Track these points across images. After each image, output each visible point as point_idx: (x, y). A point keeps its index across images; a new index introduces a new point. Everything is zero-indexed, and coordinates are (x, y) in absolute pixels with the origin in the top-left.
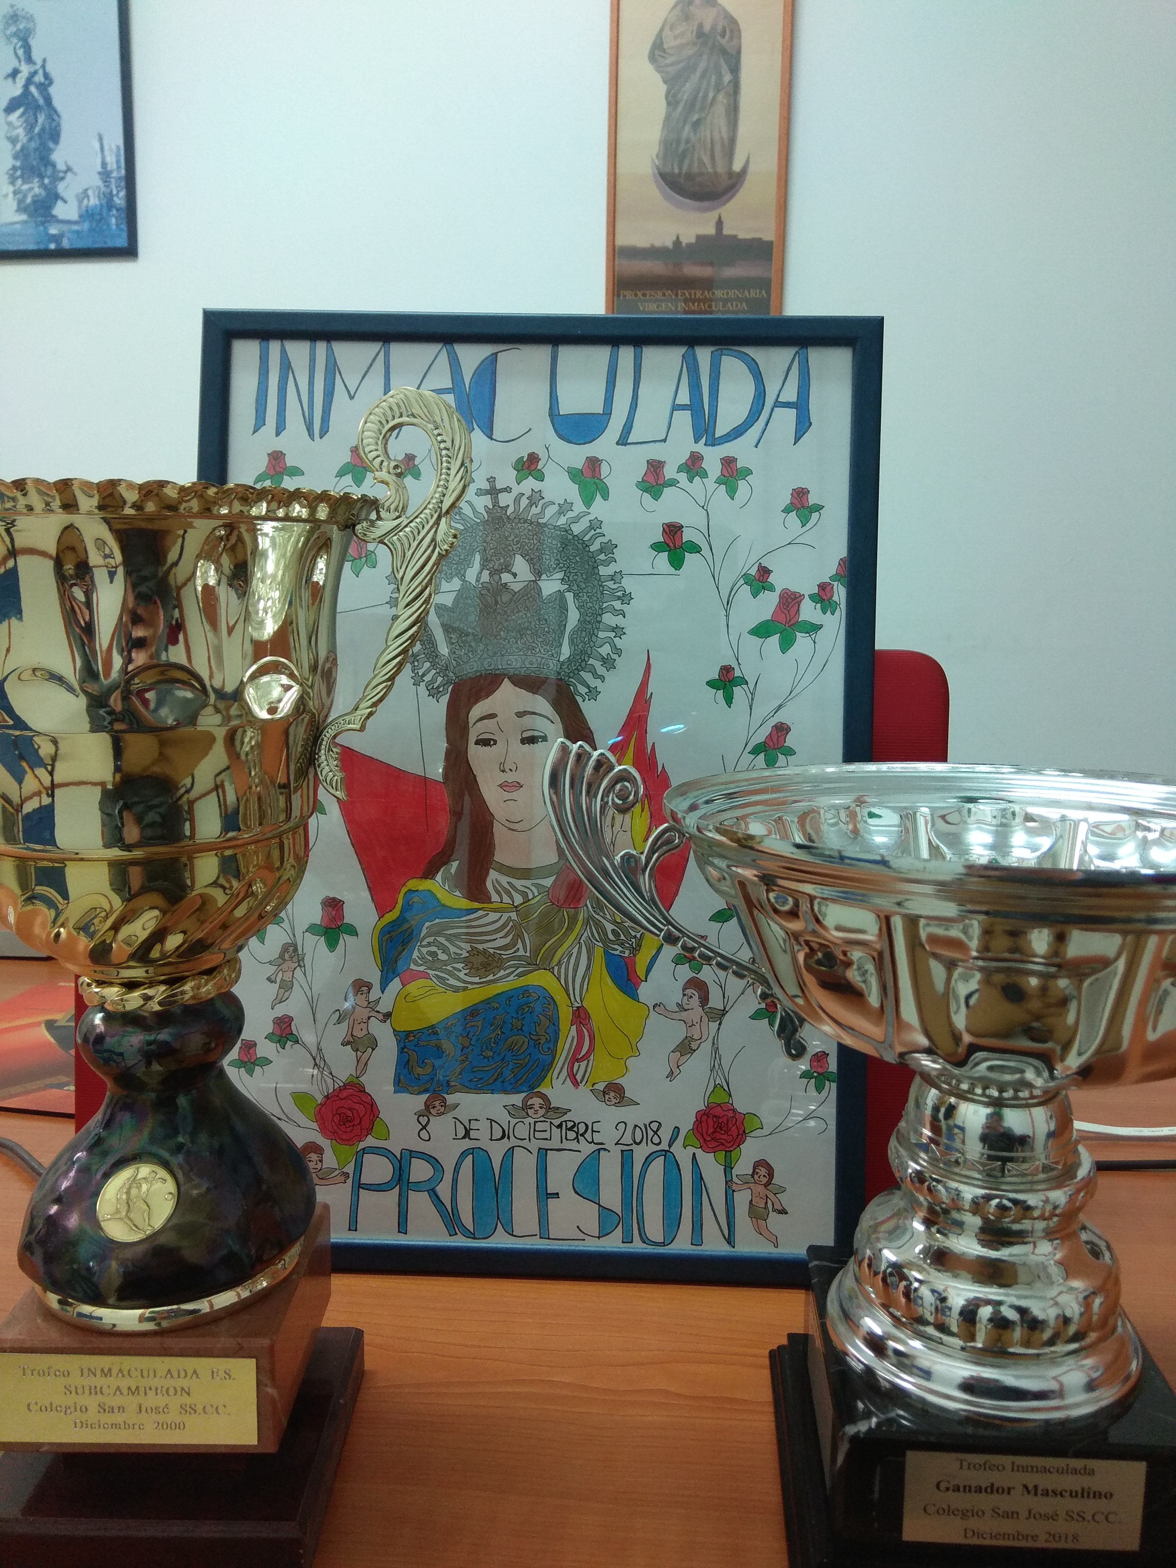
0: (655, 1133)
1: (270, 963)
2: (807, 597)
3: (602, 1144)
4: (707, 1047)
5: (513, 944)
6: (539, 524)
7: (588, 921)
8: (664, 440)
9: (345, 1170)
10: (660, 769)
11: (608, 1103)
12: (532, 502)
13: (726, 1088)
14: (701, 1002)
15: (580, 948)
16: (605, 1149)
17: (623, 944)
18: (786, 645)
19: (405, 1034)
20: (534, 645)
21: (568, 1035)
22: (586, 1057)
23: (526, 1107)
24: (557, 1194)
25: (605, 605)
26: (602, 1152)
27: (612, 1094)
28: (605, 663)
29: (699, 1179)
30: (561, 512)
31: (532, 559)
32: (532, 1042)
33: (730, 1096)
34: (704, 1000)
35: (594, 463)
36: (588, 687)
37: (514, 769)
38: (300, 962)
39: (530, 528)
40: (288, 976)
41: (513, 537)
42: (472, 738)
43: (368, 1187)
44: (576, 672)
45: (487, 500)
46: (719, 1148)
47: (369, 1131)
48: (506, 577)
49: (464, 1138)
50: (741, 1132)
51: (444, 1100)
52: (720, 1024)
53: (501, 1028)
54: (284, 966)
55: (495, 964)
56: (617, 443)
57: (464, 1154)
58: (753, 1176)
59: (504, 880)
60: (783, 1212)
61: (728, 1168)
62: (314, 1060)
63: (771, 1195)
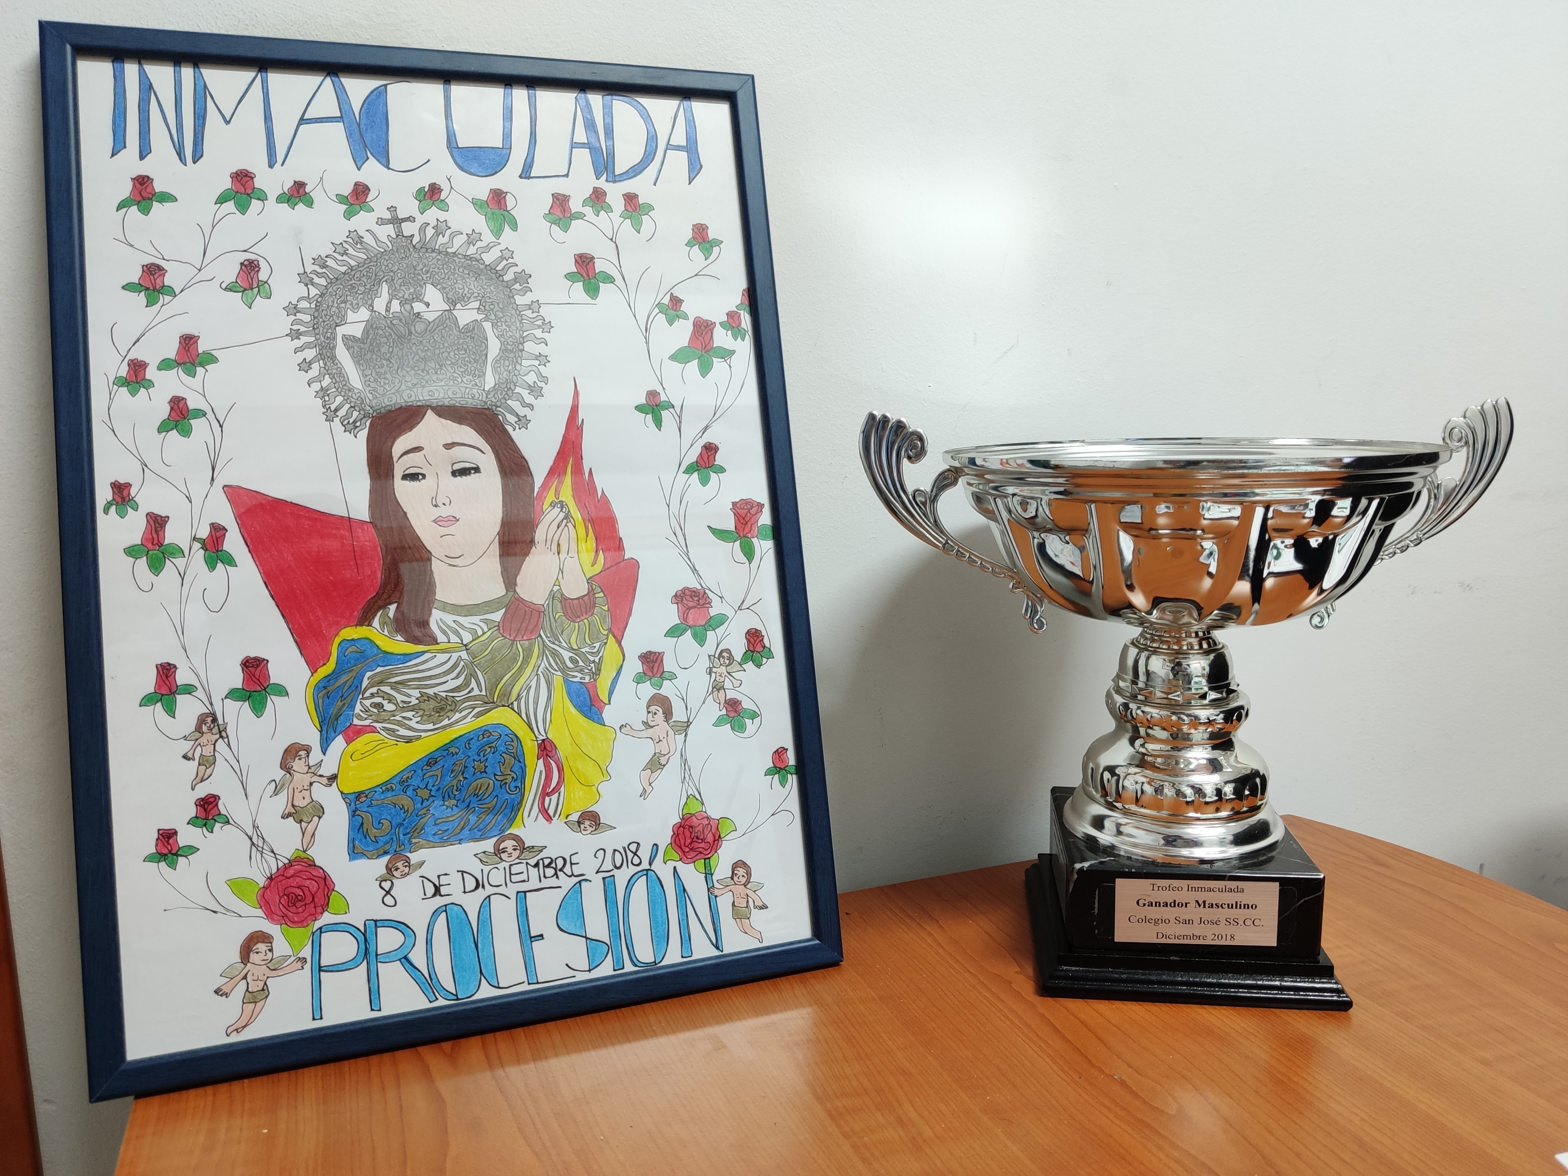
0: (635, 854)
1: (185, 738)
2: (718, 324)
3: (583, 875)
4: (675, 760)
5: (466, 684)
6: (447, 253)
7: (544, 652)
8: (567, 175)
9: (301, 955)
10: (600, 494)
11: (584, 832)
12: (438, 232)
13: (700, 799)
14: (666, 717)
15: (538, 680)
16: (586, 880)
17: (581, 670)
18: (705, 369)
19: (354, 796)
20: (455, 375)
21: (535, 769)
22: (557, 789)
23: (498, 852)
24: (542, 935)
25: (526, 333)
26: (583, 883)
27: (587, 823)
28: (532, 391)
29: (682, 891)
30: (470, 242)
31: (444, 288)
32: (498, 784)
33: (703, 804)
34: (668, 714)
35: (498, 197)
36: (517, 415)
37: (447, 503)
38: (222, 733)
39: (439, 257)
40: (208, 751)
41: (421, 266)
42: (398, 472)
43: (330, 968)
44: (503, 401)
45: (390, 229)
46: (698, 857)
47: (325, 907)
48: (418, 307)
49: (434, 895)
50: (717, 838)
51: (407, 860)
52: (686, 736)
53: (463, 774)
54: (203, 740)
55: (449, 707)
56: (521, 177)
57: (436, 913)
58: (732, 878)
59: (449, 619)
60: (764, 907)
61: (708, 874)
62: (251, 839)
63: (751, 893)
